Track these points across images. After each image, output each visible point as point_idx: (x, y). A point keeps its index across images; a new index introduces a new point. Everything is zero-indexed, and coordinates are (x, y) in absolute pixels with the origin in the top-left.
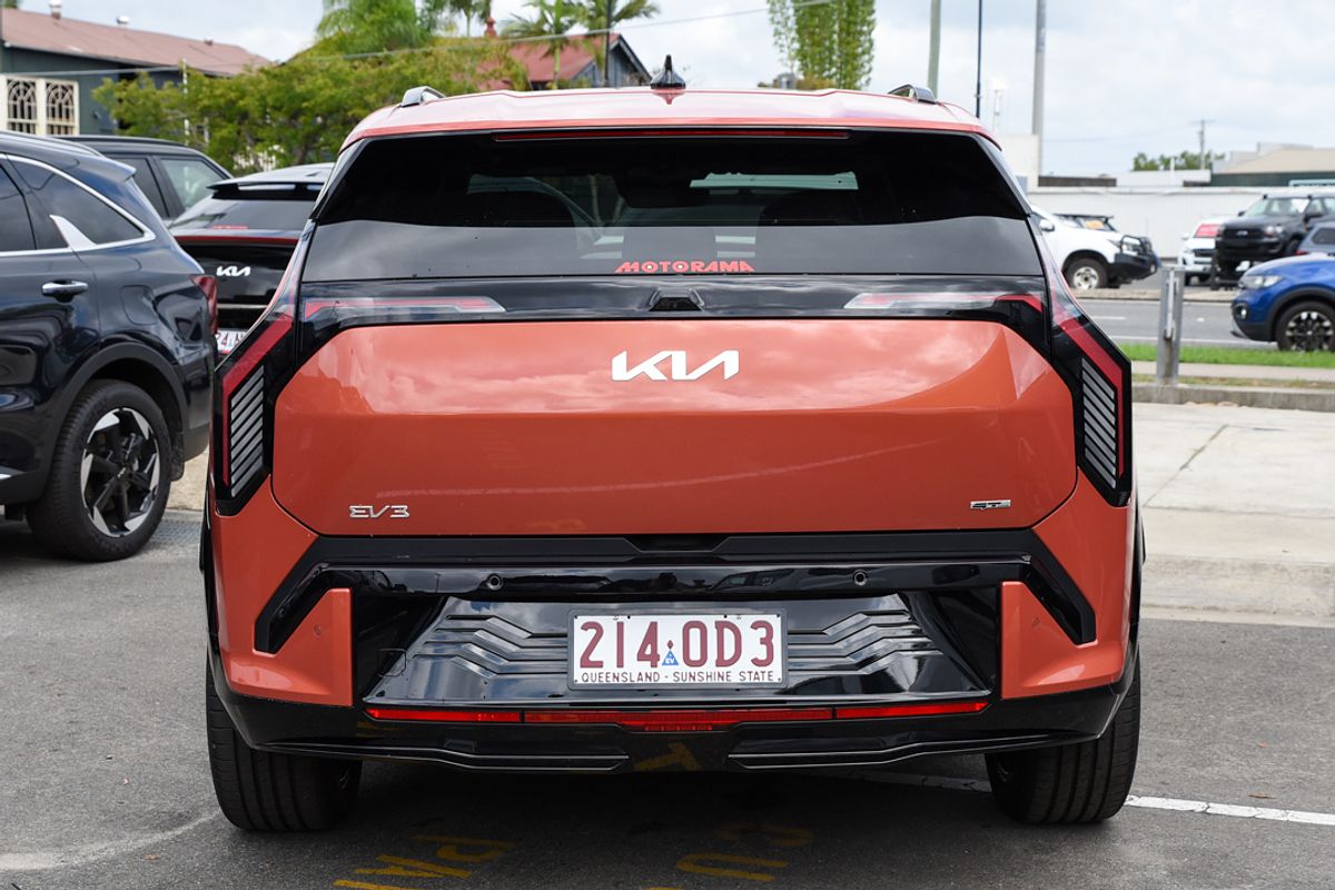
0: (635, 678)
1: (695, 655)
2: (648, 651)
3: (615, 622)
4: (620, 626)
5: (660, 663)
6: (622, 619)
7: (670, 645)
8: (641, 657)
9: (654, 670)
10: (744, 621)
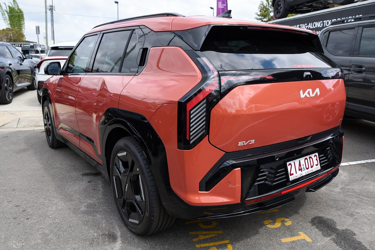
0: (299, 175)
1: (307, 167)
2: (300, 168)
3: (293, 162)
4: (294, 162)
5: (302, 170)
6: (294, 161)
7: (303, 165)
8: (299, 170)
9: (302, 172)
10: (313, 156)
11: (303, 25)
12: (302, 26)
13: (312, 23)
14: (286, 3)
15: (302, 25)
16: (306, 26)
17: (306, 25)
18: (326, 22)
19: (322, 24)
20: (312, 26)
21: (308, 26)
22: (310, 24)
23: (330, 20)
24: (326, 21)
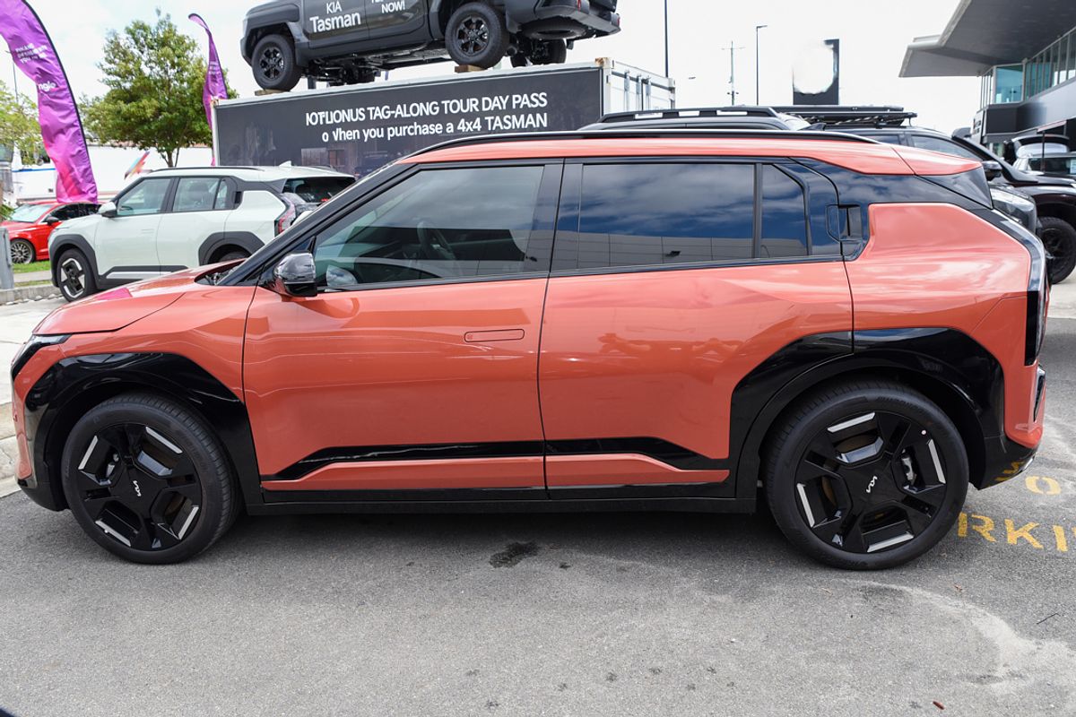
11: (378, 108)
12: (374, 111)
13: (405, 106)
14: (296, 50)
15: (373, 108)
16: (387, 112)
17: (386, 110)
18: (448, 104)
19: (437, 108)
20: (408, 112)
21: (393, 112)
22: (399, 107)
23: (461, 101)
24: (448, 102)
